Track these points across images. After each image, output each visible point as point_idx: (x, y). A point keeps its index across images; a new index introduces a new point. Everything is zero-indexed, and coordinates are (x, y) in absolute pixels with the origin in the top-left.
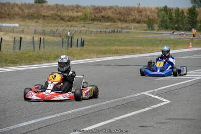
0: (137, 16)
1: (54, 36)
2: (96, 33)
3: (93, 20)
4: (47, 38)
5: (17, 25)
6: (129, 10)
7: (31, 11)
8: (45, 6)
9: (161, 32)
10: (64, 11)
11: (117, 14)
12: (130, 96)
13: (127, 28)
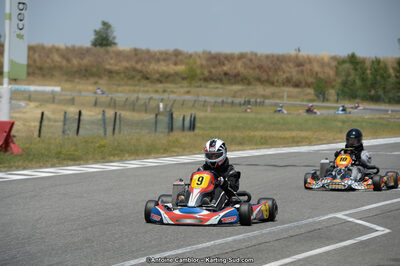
0: (294, 74)
1: (134, 110)
2: (214, 106)
3: (206, 80)
4: (126, 114)
5: (58, 89)
6: (278, 61)
7: (85, 62)
8: (113, 52)
10: (150, 62)
11: (254, 69)
12: (311, 220)
13: (273, 96)
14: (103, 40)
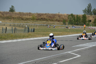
0: (58, 18)
1: (19, 27)
2: (39, 26)
3: (37, 20)
5: (1, 22)
6: (54, 15)
7: (8, 15)
8: (14, 13)
9: (69, 26)
10: (23, 15)
11: (48, 17)
12: (62, 53)
13: (53, 24)
14: (12, 10)
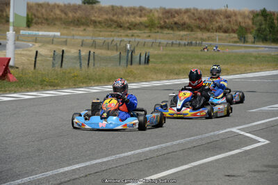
0: (224, 23)
1: (108, 49)
2: (166, 46)
3: (162, 28)
4: (98, 52)
5: (58, 34)
6: (213, 14)
7: (78, 14)
8: (97, 8)
9: (257, 46)
10: (123, 15)
11: (195, 20)
12: (212, 133)
13: (209, 39)
